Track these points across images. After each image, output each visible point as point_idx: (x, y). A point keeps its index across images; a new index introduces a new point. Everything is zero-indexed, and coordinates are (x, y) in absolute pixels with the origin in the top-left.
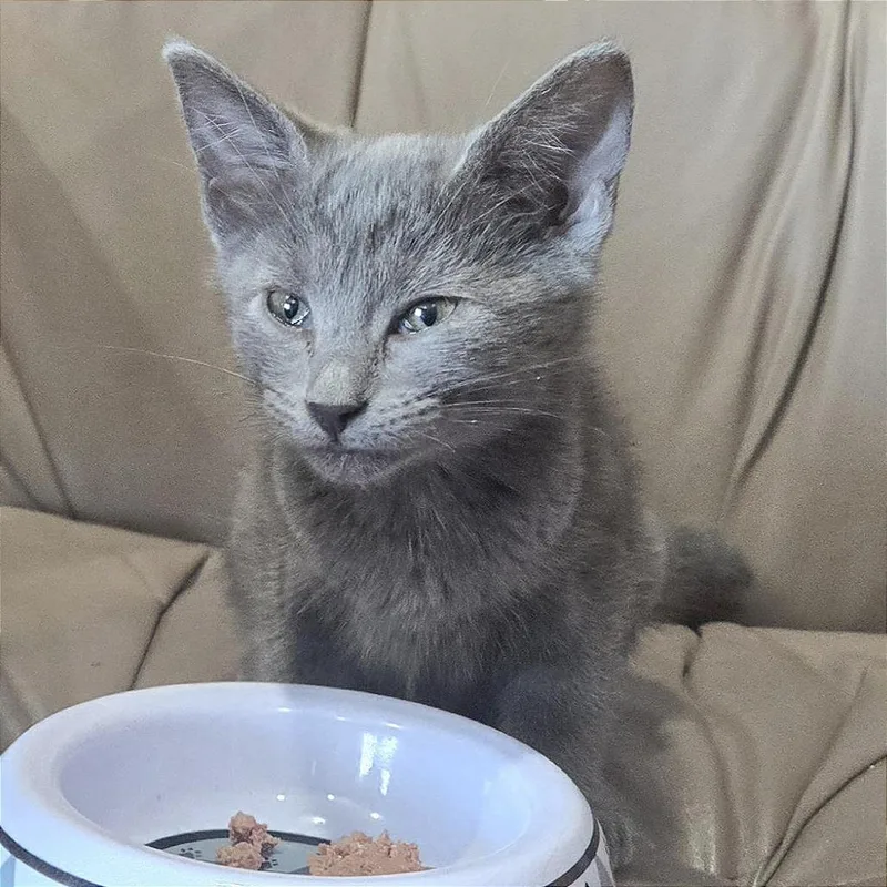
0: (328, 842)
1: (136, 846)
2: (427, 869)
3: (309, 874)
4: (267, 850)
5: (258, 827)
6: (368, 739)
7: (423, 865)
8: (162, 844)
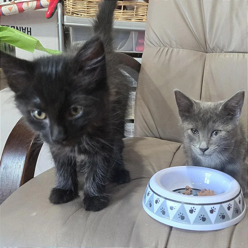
0: (200, 190)
1: (170, 191)
2: (216, 195)
3: (198, 196)
4: (191, 191)
5: (190, 188)
6: (206, 174)
7: (215, 194)
8: (174, 191)
